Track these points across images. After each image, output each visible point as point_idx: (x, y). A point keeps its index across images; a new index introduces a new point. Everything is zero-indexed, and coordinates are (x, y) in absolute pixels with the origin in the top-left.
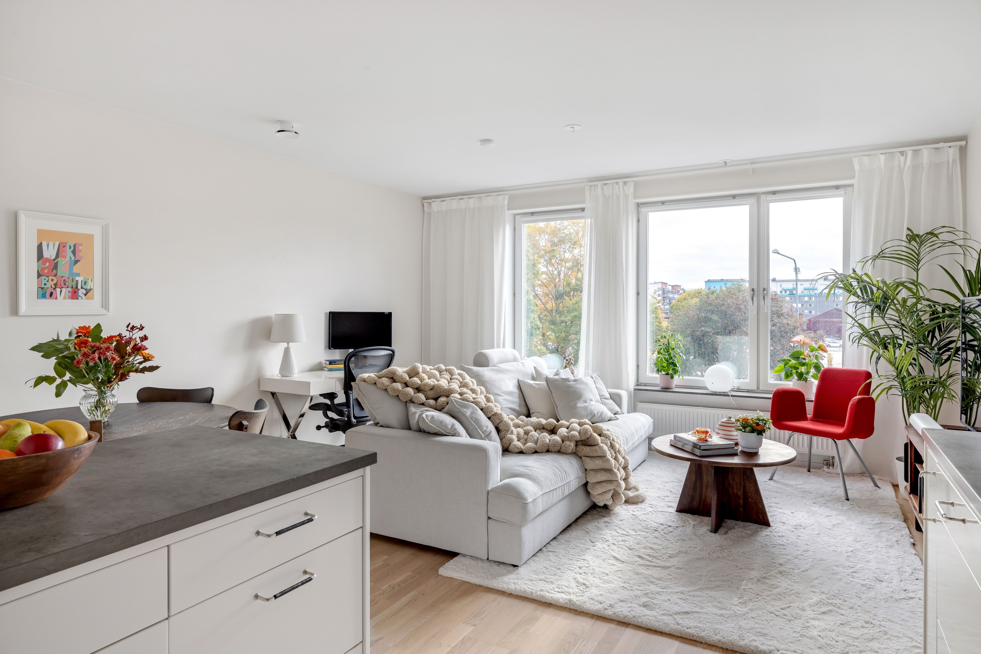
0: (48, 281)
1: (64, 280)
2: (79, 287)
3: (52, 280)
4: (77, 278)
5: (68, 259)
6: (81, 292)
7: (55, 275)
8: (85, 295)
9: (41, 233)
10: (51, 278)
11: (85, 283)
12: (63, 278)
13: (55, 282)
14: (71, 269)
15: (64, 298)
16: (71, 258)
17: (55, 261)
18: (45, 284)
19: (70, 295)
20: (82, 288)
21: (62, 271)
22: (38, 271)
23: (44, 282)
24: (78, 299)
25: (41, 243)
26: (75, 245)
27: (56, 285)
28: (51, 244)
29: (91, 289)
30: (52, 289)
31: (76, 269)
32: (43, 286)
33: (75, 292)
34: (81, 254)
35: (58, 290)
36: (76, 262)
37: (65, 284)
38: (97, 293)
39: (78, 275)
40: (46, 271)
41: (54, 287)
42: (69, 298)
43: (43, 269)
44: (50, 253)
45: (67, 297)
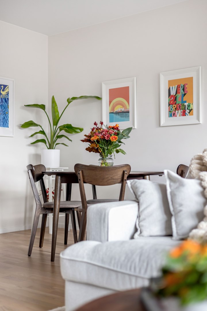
0: (172, 107)
1: (179, 106)
2: (186, 109)
3: (174, 106)
4: (185, 104)
5: (181, 94)
6: (187, 111)
7: (175, 104)
8: (189, 113)
9: (171, 82)
10: (174, 105)
11: (189, 106)
12: (179, 105)
13: (175, 107)
14: (182, 99)
15: (180, 116)
16: (182, 93)
17: (176, 96)
18: (172, 109)
19: (182, 113)
20: (187, 109)
21: (179, 101)
22: (169, 103)
23: (171, 108)
24: (186, 116)
25: (170, 88)
26: (184, 85)
27: (176, 109)
28: (174, 87)
29: (192, 109)
30: (174, 111)
31: (185, 99)
32: (171, 110)
33: (184, 112)
34: (187, 90)
35: (177, 111)
36: (185, 94)
37: (180, 108)
38: (195, 111)
39: (186, 102)
40: (172, 102)
41: (175, 110)
42: (182, 115)
43: (171, 101)
44: (173, 93)
45: (181, 115)
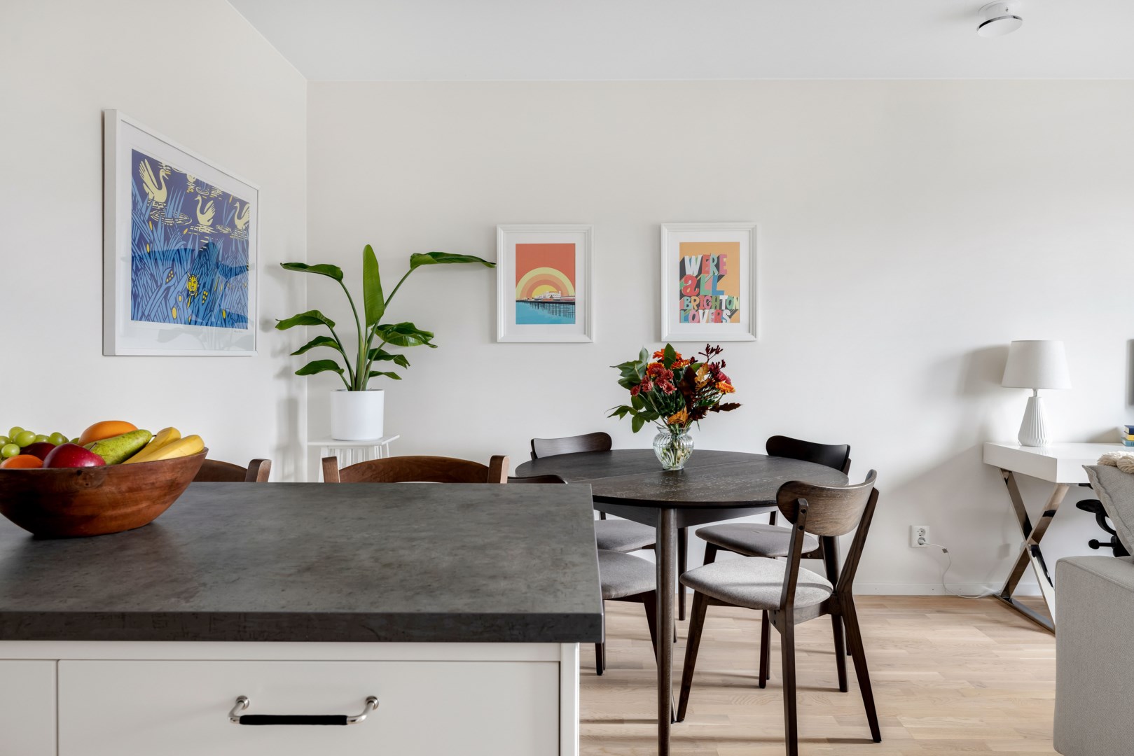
0: (690, 302)
1: (708, 300)
2: (723, 308)
3: (695, 300)
4: (721, 297)
5: (711, 274)
6: (726, 313)
7: (698, 295)
8: (730, 317)
9: (684, 247)
10: (693, 298)
11: (730, 302)
12: (706, 298)
13: (697, 302)
14: (714, 286)
15: (707, 322)
16: (714, 273)
17: (698, 278)
18: (688, 306)
19: (713, 317)
20: (726, 308)
21: (705, 290)
22: (681, 291)
23: (687, 303)
24: (722, 322)
25: (684, 259)
26: (718, 258)
27: (698, 306)
28: (694, 258)
29: (736, 310)
30: (694, 311)
31: (720, 286)
32: (685, 308)
33: (719, 314)
34: (725, 268)
35: (701, 312)
36: (720, 277)
37: (708, 305)
38: (743, 314)
39: (722, 293)
40: (688, 290)
41: (696, 308)
42: (712, 321)
43: (686, 288)
44: (692, 270)
45: (710, 320)
